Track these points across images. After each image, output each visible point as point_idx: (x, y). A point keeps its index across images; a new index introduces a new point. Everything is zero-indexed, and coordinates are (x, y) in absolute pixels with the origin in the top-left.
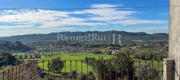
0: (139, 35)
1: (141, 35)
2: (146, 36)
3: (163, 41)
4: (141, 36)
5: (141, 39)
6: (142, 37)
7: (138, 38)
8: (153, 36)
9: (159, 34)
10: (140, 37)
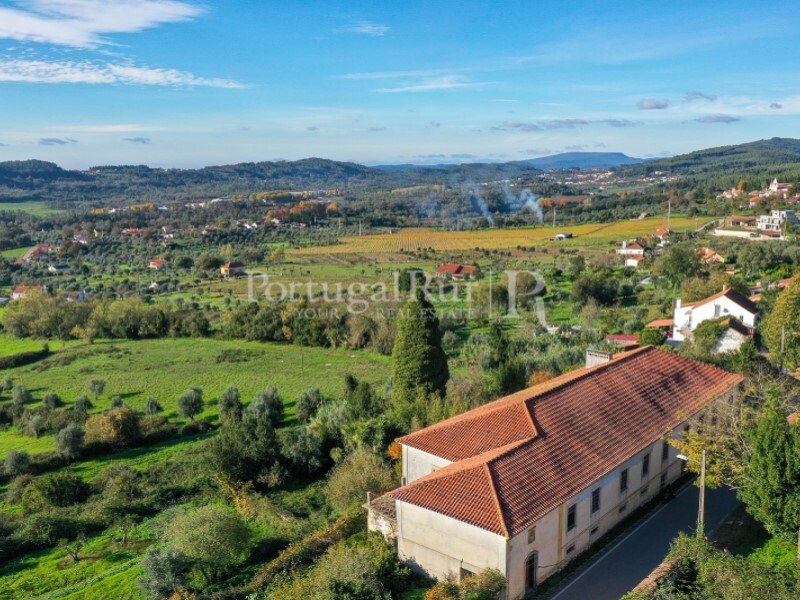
0: (24, 176)
1: (35, 175)
2: (61, 184)
3: (146, 209)
4: (36, 181)
5: (36, 198)
6: (39, 186)
7: (20, 193)
8: (92, 178)
9: (120, 169)
10: (32, 187)
